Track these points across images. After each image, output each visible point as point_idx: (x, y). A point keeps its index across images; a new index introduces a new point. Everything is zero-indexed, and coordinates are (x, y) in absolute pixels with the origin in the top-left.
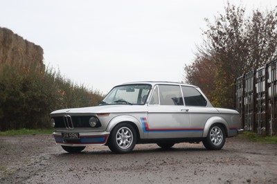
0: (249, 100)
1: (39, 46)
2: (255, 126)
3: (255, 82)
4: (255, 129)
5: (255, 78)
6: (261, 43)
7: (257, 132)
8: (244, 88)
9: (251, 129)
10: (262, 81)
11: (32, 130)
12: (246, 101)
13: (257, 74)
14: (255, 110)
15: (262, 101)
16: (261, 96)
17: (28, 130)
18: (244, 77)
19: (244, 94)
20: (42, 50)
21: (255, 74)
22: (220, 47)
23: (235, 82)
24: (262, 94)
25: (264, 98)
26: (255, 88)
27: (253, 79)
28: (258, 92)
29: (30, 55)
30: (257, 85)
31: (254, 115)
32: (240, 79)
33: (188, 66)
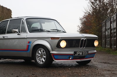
0: (108, 32)
1: (9, 9)
2: (111, 45)
3: (111, 23)
4: (111, 47)
5: (111, 21)
6: (115, 5)
9: (109, 47)
10: (114, 22)
13: (112, 18)
14: (111, 37)
15: (114, 33)
16: (114, 30)
18: (106, 21)
19: (106, 30)
20: (11, 11)
22: (95, 7)
23: (102, 24)
24: (114, 29)
25: (115, 31)
26: (111, 26)
28: (112, 28)
29: (5, 13)
31: (111, 40)
32: (104, 23)
33: (81, 18)
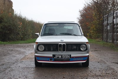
2: (113, 40)
3: (114, 18)
4: (113, 42)
5: (113, 16)
7: (114, 43)
8: (108, 21)
9: (111, 41)
11: (4, 42)
12: (109, 28)
13: (115, 14)
14: (113, 32)
17: (2, 42)
18: (108, 16)
19: (108, 24)
20: (12, 2)
21: (113, 14)
23: (103, 18)
24: (117, 24)
26: (113, 21)
27: (112, 17)
28: (115, 23)
29: (6, 5)
30: (114, 20)
31: (113, 35)
32: (105, 17)
33: (80, 10)
